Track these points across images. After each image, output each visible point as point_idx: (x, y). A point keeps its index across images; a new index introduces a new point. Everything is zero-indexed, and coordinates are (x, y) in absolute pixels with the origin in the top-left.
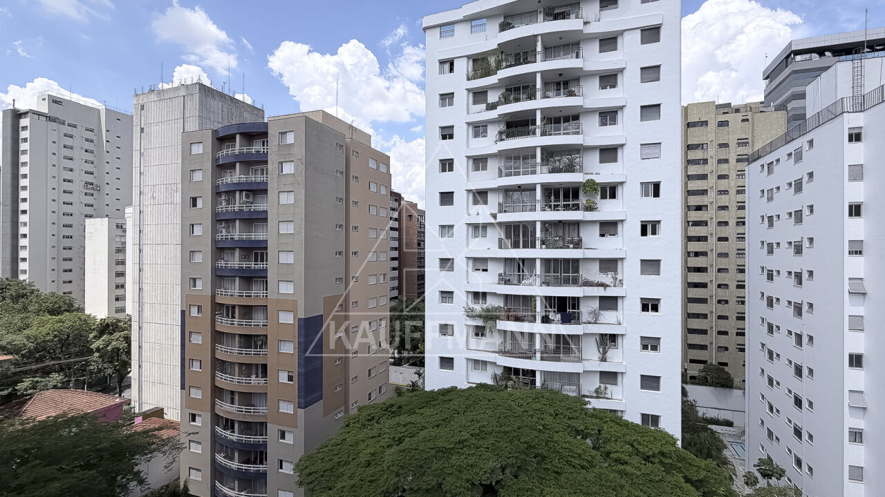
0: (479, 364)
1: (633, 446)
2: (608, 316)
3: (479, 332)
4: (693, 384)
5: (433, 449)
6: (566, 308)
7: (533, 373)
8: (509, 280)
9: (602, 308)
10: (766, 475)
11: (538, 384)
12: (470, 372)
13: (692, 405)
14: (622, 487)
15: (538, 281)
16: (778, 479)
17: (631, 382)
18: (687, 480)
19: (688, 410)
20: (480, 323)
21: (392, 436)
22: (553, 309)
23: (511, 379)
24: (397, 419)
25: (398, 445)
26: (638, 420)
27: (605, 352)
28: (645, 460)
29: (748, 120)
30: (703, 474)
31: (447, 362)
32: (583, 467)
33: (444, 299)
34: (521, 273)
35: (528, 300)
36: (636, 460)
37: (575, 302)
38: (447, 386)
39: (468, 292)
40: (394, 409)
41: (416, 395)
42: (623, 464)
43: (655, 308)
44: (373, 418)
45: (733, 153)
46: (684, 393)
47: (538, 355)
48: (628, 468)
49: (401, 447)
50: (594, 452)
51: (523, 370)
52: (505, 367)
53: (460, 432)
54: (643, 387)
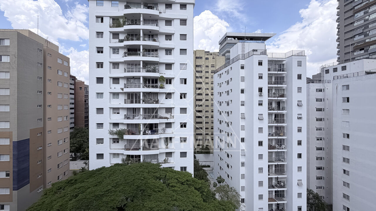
0: (116, 155)
1: (177, 180)
2: (168, 130)
3: (115, 141)
4: (198, 153)
5: (94, 196)
6: (152, 128)
7: (139, 156)
8: (129, 117)
9: (166, 127)
10: (219, 182)
11: (142, 160)
12: (111, 159)
13: (198, 161)
14: (174, 196)
15: (141, 117)
16: (223, 183)
17: (177, 155)
18: (195, 189)
19: (196, 163)
20: (116, 137)
21: (72, 195)
22: (147, 129)
23: (130, 160)
24: (74, 186)
25: (75, 198)
26: (179, 170)
27: (167, 145)
28: (182, 184)
29: (214, 58)
30: (200, 185)
31: (100, 156)
32: (159, 192)
33: (99, 127)
34: (134, 114)
35: (137, 125)
36: (179, 185)
37: (156, 125)
38: (100, 167)
39: (110, 123)
40: (73, 182)
41: (84, 173)
42: (174, 187)
43: (185, 126)
44: (61, 188)
45: (210, 69)
46: (195, 157)
47: (142, 148)
48: (176, 188)
49: (77, 199)
50: (163, 185)
51: (135, 155)
52: (127, 155)
53: (107, 186)
54: (181, 157)
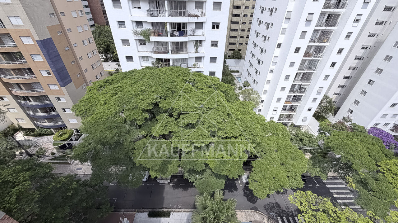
0: (145, 58)
1: (206, 83)
2: (199, 32)
3: (142, 43)
4: (229, 59)
5: (131, 95)
6: (180, 28)
7: (169, 60)
8: (153, 14)
9: (196, 28)
10: (245, 86)
11: (171, 64)
12: (142, 62)
13: (227, 67)
15: (167, 15)
16: (248, 87)
17: (206, 60)
19: (225, 68)
20: (142, 38)
21: (112, 92)
23: (160, 64)
24: (112, 86)
26: (208, 74)
27: (197, 49)
28: (209, 87)
31: (129, 58)
33: (120, 26)
34: (158, 10)
35: (163, 25)
36: (206, 88)
37: (185, 25)
38: (132, 69)
39: (132, 21)
40: (110, 81)
41: (118, 75)
42: (202, 90)
43: (218, 27)
44: (101, 86)
46: (225, 62)
47: (170, 52)
48: (204, 91)
49: (117, 96)
50: (192, 87)
51: (165, 59)
52: (156, 58)
54: (210, 62)
